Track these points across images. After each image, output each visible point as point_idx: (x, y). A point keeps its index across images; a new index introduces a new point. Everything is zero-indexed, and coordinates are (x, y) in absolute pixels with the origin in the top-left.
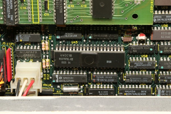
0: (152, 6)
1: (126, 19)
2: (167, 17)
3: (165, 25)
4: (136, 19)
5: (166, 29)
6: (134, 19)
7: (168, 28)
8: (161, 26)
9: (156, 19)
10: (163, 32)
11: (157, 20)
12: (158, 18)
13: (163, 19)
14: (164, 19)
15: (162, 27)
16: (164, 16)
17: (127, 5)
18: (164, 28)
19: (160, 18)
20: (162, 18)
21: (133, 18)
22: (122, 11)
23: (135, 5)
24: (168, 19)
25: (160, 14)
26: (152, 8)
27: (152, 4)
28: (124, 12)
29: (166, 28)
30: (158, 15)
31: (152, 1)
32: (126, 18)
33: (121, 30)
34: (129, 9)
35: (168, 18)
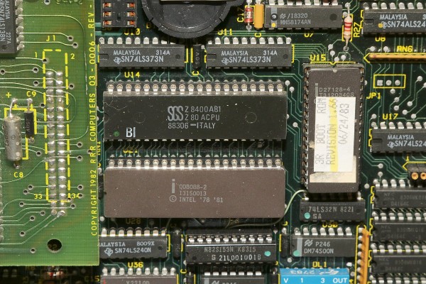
0: (95, 220)
1: (33, 252)
2: (139, 244)
3: (136, 263)
4: (58, 251)
5: (139, 272)
6: (53, 252)
7: (143, 271)
8: (127, 265)
9: (113, 248)
10: (130, 280)
11: (114, 251)
12: (118, 247)
13: (128, 250)
14: (132, 250)
15: (128, 268)
16: (131, 243)
17: (32, 218)
18: (135, 271)
19: (120, 247)
20: (126, 247)
21: (50, 250)
22: (22, 233)
23: (53, 217)
24: (142, 250)
25: (121, 238)
26: (94, 225)
27: (94, 215)
28: (27, 236)
29: (139, 269)
30: (117, 239)
31: (95, 210)
32: (33, 250)
33: (29, 276)
34: (39, 227)
35: (141, 247)
